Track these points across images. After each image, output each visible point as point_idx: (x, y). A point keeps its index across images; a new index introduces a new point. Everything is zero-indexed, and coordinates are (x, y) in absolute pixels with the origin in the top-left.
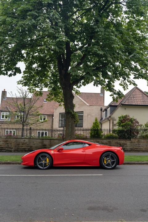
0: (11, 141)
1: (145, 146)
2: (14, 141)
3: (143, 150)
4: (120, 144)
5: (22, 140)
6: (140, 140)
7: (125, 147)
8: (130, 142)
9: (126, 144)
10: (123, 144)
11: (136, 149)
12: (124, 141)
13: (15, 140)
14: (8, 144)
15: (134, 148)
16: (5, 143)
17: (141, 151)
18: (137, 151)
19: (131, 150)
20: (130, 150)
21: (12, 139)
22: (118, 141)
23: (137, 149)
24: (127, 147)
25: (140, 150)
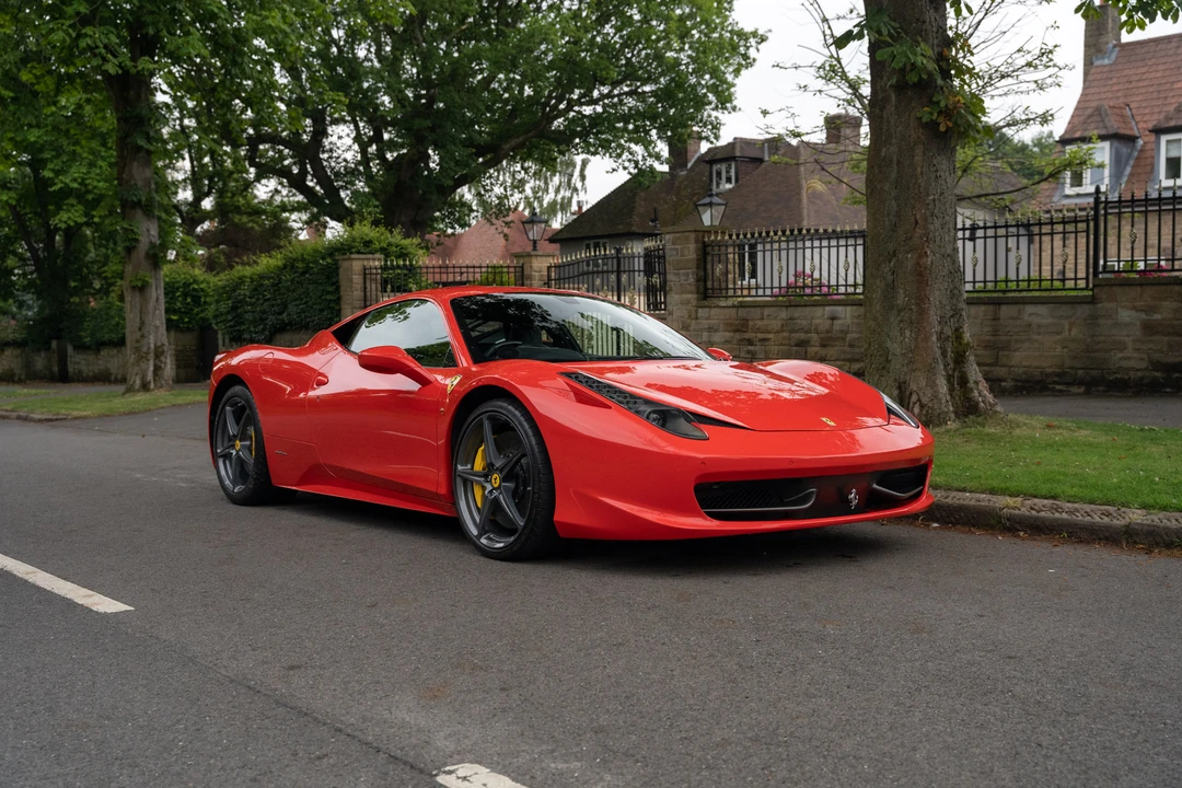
0: (765, 322)
2: (775, 324)
5: (819, 311)
13: (784, 314)
14: (750, 342)
16: (738, 336)
21: (767, 311)
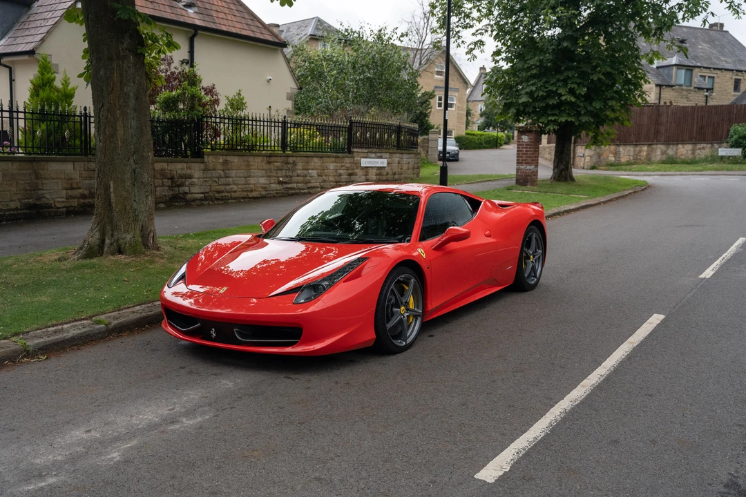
1: (242, 181)
3: (237, 195)
4: (172, 178)
6: (229, 158)
7: (186, 189)
8: (202, 166)
9: (190, 177)
10: (181, 176)
11: (219, 192)
12: (185, 165)
15: (213, 188)
17: (232, 198)
18: (222, 200)
19: (205, 199)
20: (201, 199)
22: (165, 165)
23: (222, 192)
24: (194, 190)
25: (229, 195)
